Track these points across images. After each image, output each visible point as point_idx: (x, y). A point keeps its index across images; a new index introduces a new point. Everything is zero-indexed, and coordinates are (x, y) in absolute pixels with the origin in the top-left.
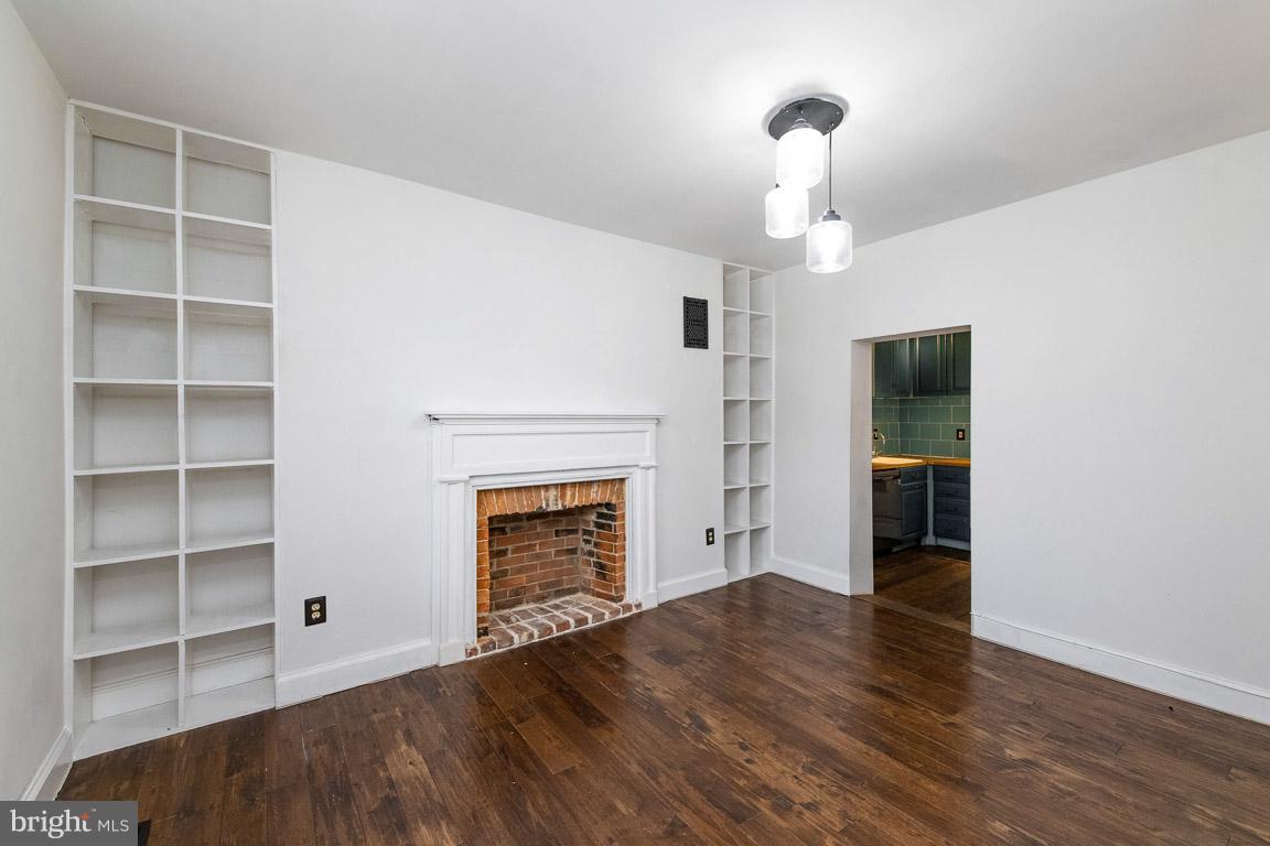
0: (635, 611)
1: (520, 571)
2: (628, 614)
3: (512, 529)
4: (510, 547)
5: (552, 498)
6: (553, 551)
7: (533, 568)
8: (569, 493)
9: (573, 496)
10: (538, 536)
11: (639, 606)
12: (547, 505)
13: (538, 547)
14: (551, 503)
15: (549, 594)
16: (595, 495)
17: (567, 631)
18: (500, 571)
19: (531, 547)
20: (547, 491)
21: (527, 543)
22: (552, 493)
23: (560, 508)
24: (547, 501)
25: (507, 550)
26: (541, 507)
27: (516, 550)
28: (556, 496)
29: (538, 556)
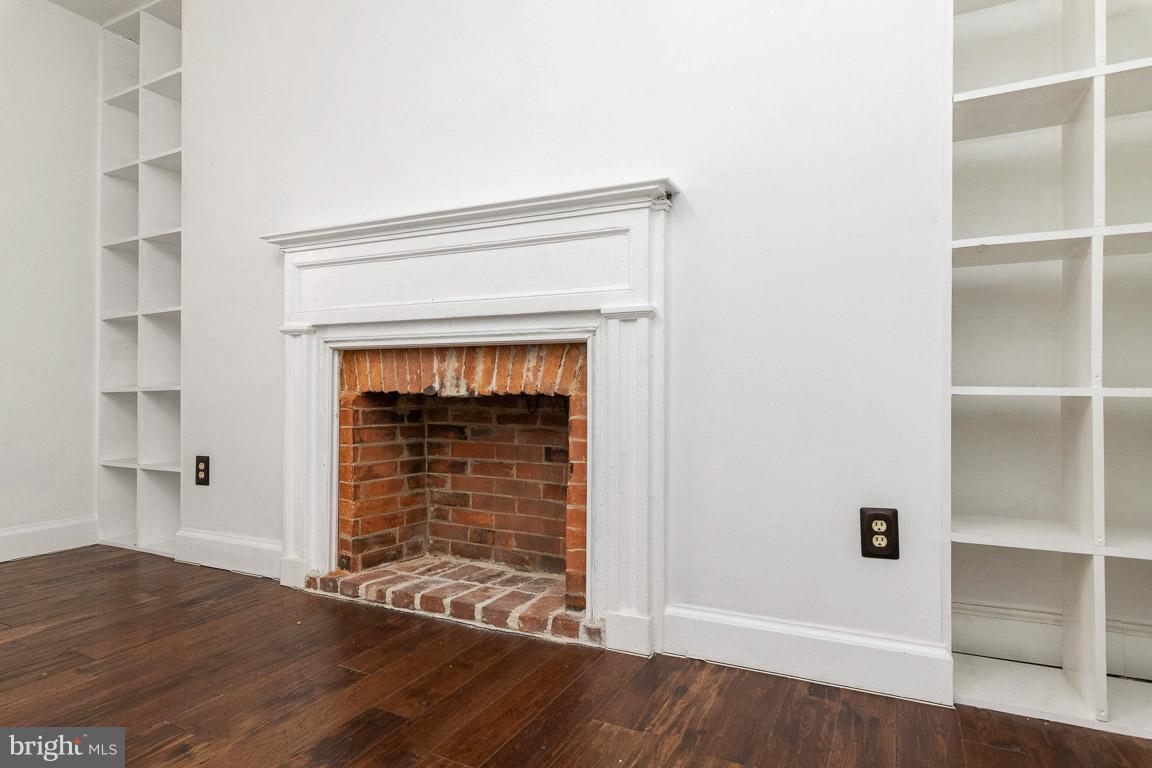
0: (583, 640)
1: (487, 503)
2: (564, 640)
3: (474, 433)
4: (470, 461)
5: (450, 374)
6: (541, 484)
7: (507, 505)
8: (480, 367)
9: (488, 373)
10: (516, 452)
11: (594, 633)
12: (442, 385)
13: (514, 471)
14: (448, 384)
15: (532, 559)
16: (532, 378)
17: (437, 615)
18: (458, 496)
19: (502, 468)
20: (443, 360)
21: (496, 460)
22: (452, 365)
23: (463, 392)
24: (442, 378)
25: (465, 464)
26: (431, 388)
27: (477, 469)
28: (458, 371)
29: (515, 487)
